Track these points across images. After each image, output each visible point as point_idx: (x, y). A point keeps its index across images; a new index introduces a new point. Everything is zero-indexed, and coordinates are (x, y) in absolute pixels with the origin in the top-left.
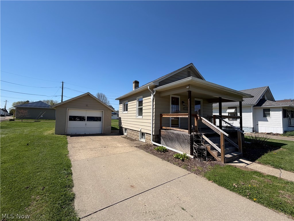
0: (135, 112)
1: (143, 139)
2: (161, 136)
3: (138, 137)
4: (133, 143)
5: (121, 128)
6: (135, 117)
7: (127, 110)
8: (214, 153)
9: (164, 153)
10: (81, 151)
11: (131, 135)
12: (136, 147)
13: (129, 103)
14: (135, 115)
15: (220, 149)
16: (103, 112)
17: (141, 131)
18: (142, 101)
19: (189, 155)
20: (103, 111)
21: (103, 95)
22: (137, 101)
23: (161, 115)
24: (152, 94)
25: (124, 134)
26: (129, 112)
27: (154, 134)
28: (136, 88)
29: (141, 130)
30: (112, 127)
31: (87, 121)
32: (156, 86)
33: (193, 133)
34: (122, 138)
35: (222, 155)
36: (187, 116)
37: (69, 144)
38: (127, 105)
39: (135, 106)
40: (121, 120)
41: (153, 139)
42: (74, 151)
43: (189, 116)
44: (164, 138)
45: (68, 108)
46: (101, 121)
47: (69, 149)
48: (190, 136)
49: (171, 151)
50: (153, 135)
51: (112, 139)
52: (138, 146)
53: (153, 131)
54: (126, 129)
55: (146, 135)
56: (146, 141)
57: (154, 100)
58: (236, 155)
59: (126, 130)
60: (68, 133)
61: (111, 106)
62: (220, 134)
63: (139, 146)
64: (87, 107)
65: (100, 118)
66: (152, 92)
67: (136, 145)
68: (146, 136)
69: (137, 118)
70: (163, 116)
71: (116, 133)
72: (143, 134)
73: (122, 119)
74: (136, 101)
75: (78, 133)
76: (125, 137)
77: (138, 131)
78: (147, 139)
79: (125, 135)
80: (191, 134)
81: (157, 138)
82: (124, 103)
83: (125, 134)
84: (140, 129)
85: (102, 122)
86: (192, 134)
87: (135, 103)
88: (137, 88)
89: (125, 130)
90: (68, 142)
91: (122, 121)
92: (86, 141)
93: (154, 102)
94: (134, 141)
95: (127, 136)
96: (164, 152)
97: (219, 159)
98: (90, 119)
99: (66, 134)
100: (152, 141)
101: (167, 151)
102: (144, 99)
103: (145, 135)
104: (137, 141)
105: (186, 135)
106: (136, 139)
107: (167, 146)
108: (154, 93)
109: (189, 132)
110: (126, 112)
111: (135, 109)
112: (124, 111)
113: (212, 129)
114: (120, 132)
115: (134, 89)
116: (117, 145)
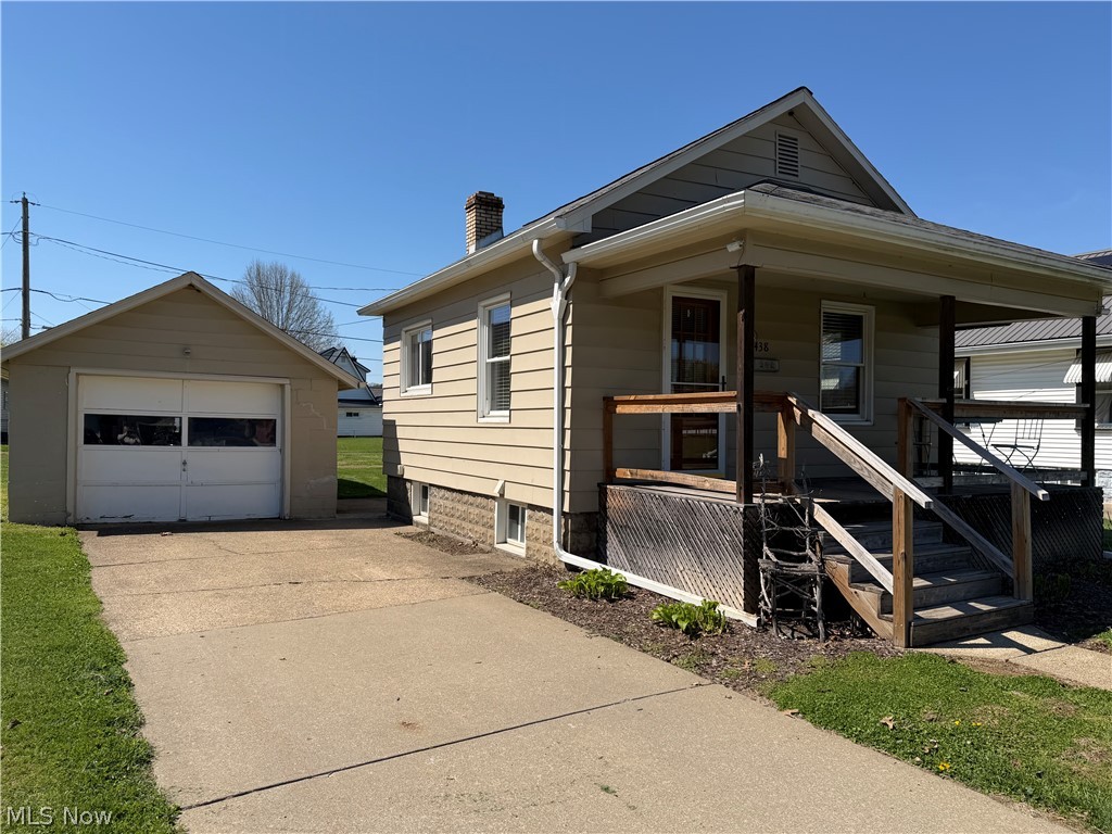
0: (471, 387)
1: (518, 542)
2: (605, 518)
3: (490, 532)
4: (455, 562)
5: (398, 483)
6: (470, 419)
7: (428, 379)
8: (864, 602)
9: (610, 606)
10: (167, 600)
11: (453, 520)
12: (471, 579)
13: (436, 334)
14: (471, 403)
15: (891, 577)
16: (288, 388)
17: (502, 495)
18: (507, 325)
19: (733, 610)
20: (282, 386)
21: (288, 282)
22: (483, 323)
23: (609, 403)
24: (556, 285)
25: (415, 518)
26: (439, 390)
27: (566, 509)
28: (483, 242)
29: (503, 488)
30: (343, 484)
31: (191, 443)
32: (578, 240)
33: (763, 498)
34: (399, 540)
35: (899, 606)
36: (732, 407)
37: (95, 570)
38: (428, 345)
39: (471, 354)
40: (397, 439)
41: (565, 535)
42: (128, 599)
43: (739, 406)
44: (621, 529)
45: (74, 371)
46: (272, 442)
47: (99, 592)
48: (744, 514)
49: (653, 594)
50: (564, 514)
51: (337, 543)
52: (481, 573)
53: (563, 492)
54: (425, 490)
55: (530, 517)
56: (528, 548)
57: (569, 321)
58: (985, 608)
59: (425, 495)
60: (82, 516)
61: (344, 351)
62: (891, 499)
63: (485, 576)
64: (186, 361)
65: (271, 423)
66: (557, 275)
67: (468, 573)
68: (530, 521)
69: (480, 420)
70: (620, 409)
71: (371, 515)
72: (515, 512)
73: (400, 433)
74: (473, 323)
75: (140, 516)
76: (419, 534)
77: (487, 497)
78: (537, 539)
79: (418, 524)
80: (748, 499)
81: (588, 532)
82: (414, 338)
83: (422, 518)
84: (500, 483)
85: (282, 451)
86: (755, 501)
87: (472, 338)
88: (488, 239)
89: (420, 495)
90: (90, 560)
91: (402, 446)
92: (188, 555)
93: (569, 330)
94: (463, 553)
95: (433, 529)
96: (612, 601)
97: (884, 627)
98: (210, 431)
99: (71, 519)
100: (556, 545)
101: (631, 596)
102: (516, 311)
103: (523, 521)
104: (482, 551)
105: (726, 510)
106: (481, 545)
107: (637, 570)
108: (567, 280)
109: (739, 488)
110: (423, 389)
111: (471, 371)
112: (414, 382)
113: (860, 473)
114: (390, 506)
115: (472, 249)
116: (361, 574)
